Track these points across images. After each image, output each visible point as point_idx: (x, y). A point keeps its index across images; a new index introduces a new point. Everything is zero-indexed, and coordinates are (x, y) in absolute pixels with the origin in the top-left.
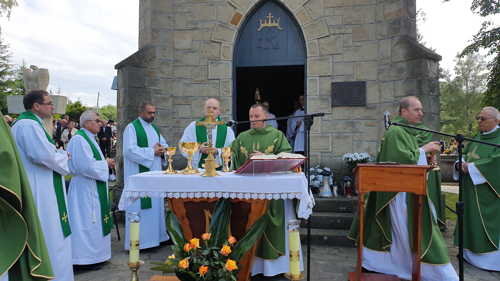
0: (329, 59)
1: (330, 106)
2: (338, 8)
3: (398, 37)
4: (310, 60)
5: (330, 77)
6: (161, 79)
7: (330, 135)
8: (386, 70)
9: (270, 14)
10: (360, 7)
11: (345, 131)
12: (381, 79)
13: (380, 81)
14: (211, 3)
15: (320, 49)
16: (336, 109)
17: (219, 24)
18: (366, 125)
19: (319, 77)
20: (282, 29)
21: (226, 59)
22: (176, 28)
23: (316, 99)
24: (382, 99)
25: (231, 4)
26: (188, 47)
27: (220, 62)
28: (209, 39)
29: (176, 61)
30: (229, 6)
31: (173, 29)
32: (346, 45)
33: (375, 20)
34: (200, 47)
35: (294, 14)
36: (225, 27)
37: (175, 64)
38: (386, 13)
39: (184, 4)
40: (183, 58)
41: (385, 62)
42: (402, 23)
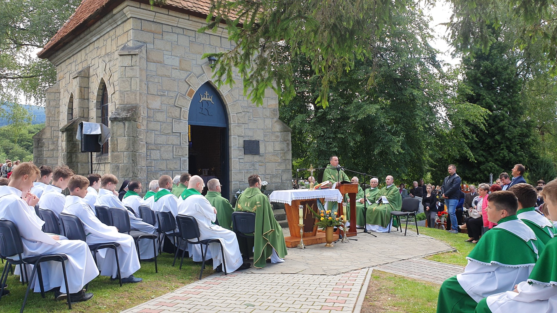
0: (242, 126)
1: (243, 154)
4: (232, 125)
5: (243, 137)
7: (243, 171)
9: (206, 92)
11: (250, 169)
12: (266, 140)
14: (173, 79)
15: (237, 119)
16: (246, 156)
17: (180, 95)
18: (260, 166)
19: (237, 136)
20: (214, 103)
21: (185, 119)
22: (149, 93)
23: (236, 149)
24: (267, 151)
25: (187, 82)
26: (158, 108)
27: (181, 121)
28: (173, 104)
29: (149, 117)
30: (186, 83)
31: (147, 93)
32: (250, 119)
33: (262, 106)
34: (167, 109)
35: (224, 96)
36: (184, 97)
37: (148, 119)
38: (268, 103)
39: (155, 76)
40: (154, 116)
41: (268, 131)
42: (278, 111)
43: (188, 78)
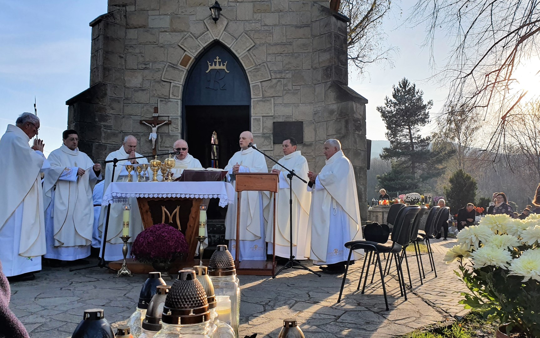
0: (271, 100)
1: (272, 143)
2: (278, 55)
3: (330, 82)
4: (254, 101)
5: (272, 117)
6: (111, 115)
8: (320, 111)
9: (218, 58)
10: (299, 55)
13: (315, 121)
14: (162, 45)
15: (262, 91)
17: (169, 65)
19: (262, 117)
20: (228, 72)
21: (176, 98)
22: (127, 68)
23: (259, 136)
24: (317, 138)
25: (181, 47)
26: (139, 86)
27: (169, 100)
28: (160, 79)
29: (127, 99)
30: (179, 49)
31: (124, 68)
32: (286, 88)
33: (312, 67)
34: (150, 85)
35: (240, 58)
36: (174, 67)
37: (125, 101)
38: (321, 60)
39: (136, 45)
40: (133, 96)
41: (320, 104)
42: (334, 70)
43: (182, 41)
